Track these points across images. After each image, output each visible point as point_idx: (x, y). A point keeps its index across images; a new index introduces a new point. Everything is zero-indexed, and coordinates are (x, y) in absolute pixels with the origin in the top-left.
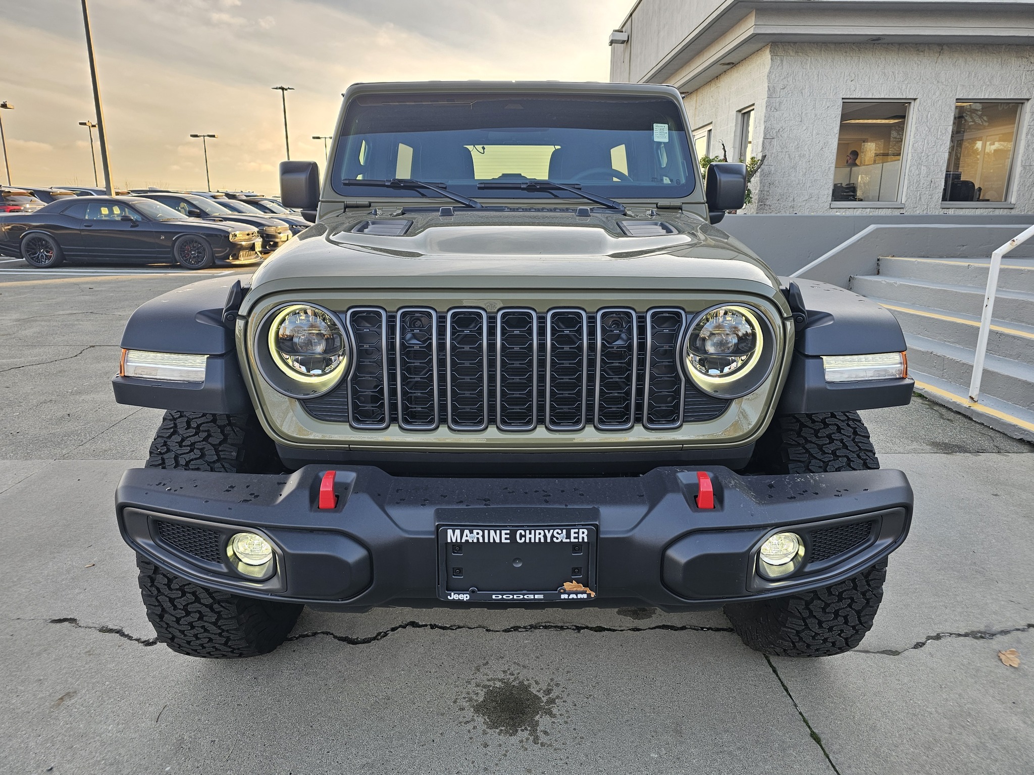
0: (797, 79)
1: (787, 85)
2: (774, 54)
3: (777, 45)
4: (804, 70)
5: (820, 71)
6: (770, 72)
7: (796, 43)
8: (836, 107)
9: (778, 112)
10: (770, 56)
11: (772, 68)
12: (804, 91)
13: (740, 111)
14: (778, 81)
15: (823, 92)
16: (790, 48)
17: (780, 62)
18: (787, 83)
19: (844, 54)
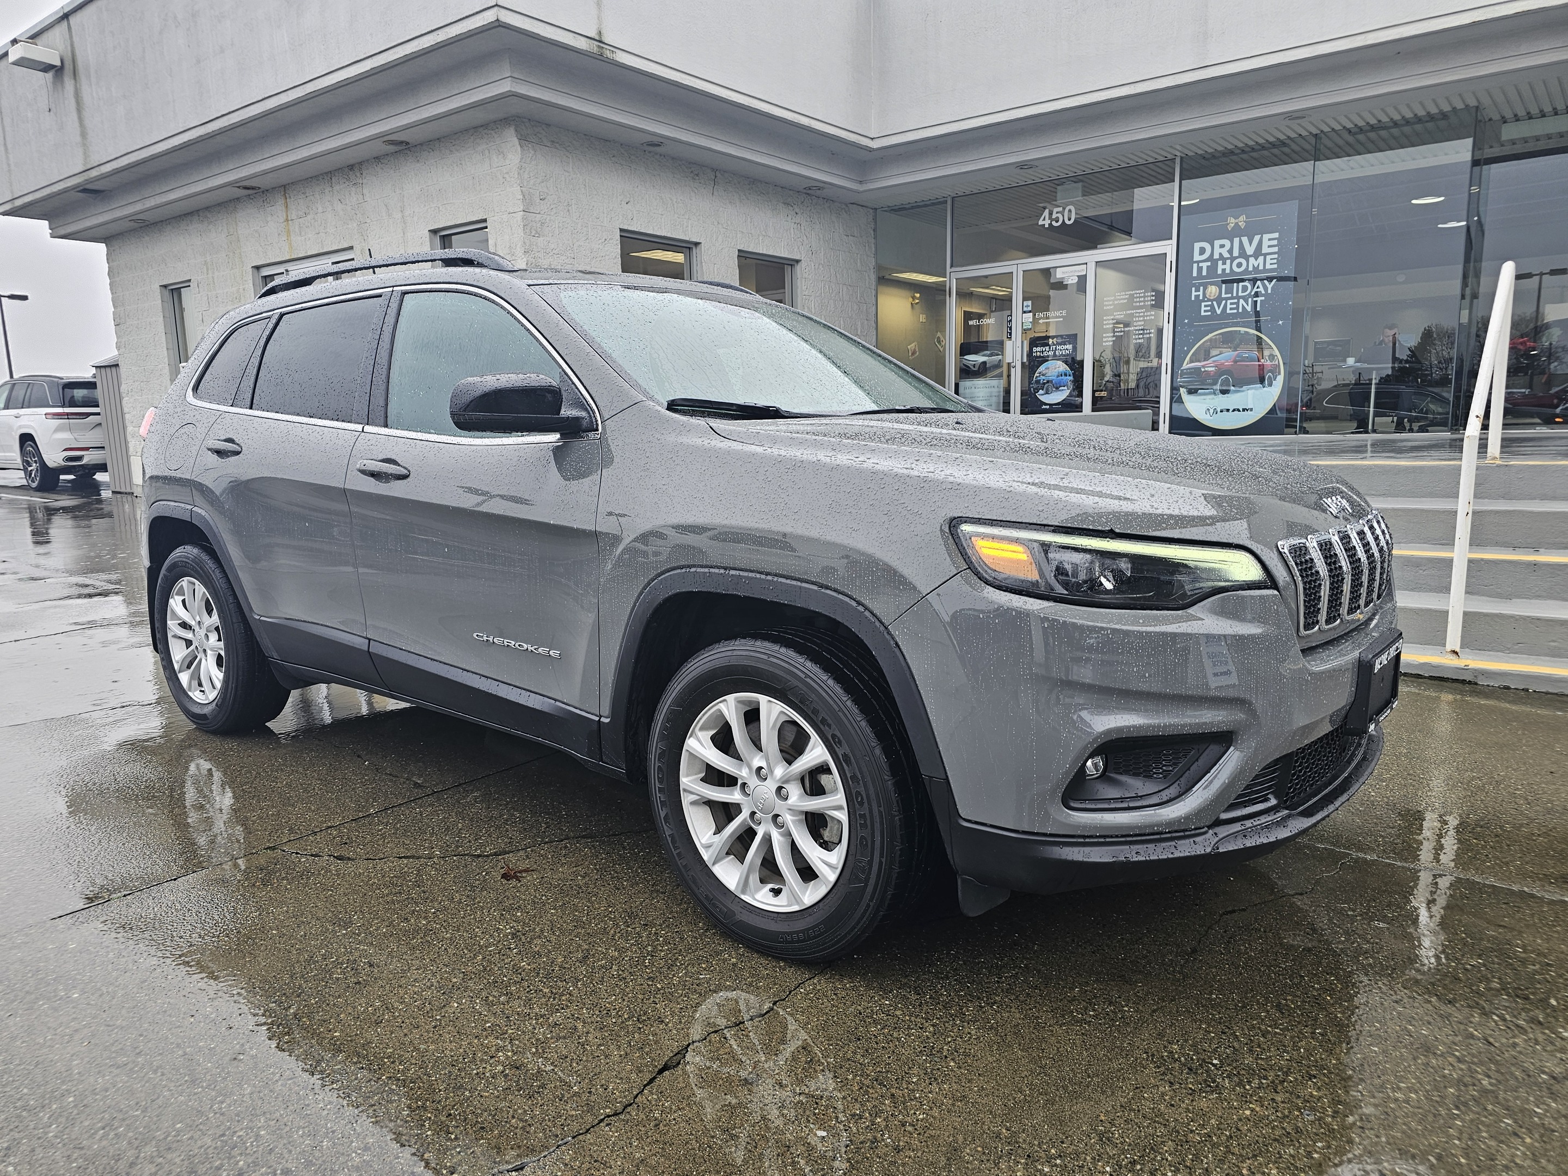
0: (559, 187)
1: (547, 194)
2: (523, 139)
3: (523, 122)
4: (567, 174)
5: (587, 181)
6: (521, 168)
7: (550, 125)
8: (615, 243)
9: (541, 239)
10: (515, 141)
11: (523, 160)
12: (570, 208)
13: (434, 232)
14: (534, 185)
15: (595, 214)
16: (542, 131)
17: (533, 152)
18: (547, 191)
19: (613, 159)
